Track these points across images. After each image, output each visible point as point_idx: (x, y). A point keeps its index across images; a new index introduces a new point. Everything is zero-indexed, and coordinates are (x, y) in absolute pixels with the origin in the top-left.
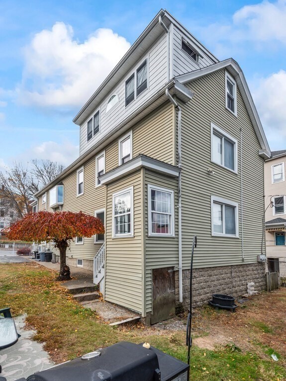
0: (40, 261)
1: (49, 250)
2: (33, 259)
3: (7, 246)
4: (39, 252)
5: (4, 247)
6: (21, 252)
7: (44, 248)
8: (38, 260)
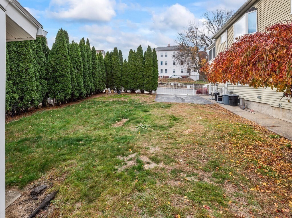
0: (223, 104)
1: (232, 92)
2: (213, 100)
3: (188, 87)
4: (220, 94)
5: (187, 87)
6: (200, 92)
7: (226, 90)
8: (221, 102)
